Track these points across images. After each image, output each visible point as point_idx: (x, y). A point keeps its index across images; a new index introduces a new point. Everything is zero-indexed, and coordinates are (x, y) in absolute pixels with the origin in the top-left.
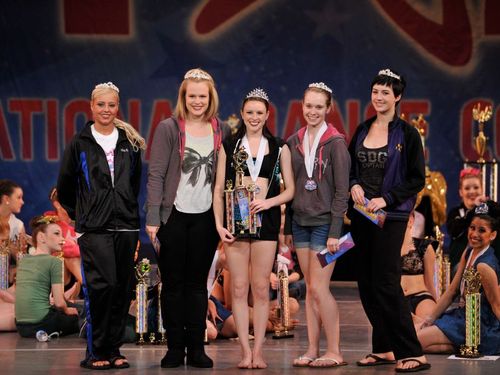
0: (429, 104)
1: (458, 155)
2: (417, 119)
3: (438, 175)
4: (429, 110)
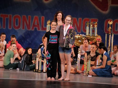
0: (98, 20)
1: (104, 32)
2: (95, 23)
3: (100, 36)
4: (98, 21)
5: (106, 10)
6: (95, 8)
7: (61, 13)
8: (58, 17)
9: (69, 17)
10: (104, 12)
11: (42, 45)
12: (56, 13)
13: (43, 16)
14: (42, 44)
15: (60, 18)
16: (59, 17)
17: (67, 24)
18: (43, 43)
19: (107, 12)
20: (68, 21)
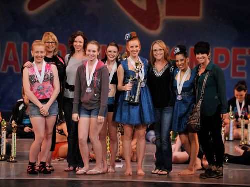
5: (157, 28)
6: (132, 23)
7: (82, 36)
8: (75, 44)
9: (94, 44)
10: (152, 32)
11: (21, 103)
12: (72, 36)
13: (26, 43)
14: (22, 100)
15: (81, 46)
16: (79, 44)
17: (92, 59)
18: (24, 99)
19: (159, 31)
20: (92, 53)
